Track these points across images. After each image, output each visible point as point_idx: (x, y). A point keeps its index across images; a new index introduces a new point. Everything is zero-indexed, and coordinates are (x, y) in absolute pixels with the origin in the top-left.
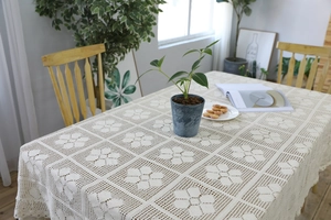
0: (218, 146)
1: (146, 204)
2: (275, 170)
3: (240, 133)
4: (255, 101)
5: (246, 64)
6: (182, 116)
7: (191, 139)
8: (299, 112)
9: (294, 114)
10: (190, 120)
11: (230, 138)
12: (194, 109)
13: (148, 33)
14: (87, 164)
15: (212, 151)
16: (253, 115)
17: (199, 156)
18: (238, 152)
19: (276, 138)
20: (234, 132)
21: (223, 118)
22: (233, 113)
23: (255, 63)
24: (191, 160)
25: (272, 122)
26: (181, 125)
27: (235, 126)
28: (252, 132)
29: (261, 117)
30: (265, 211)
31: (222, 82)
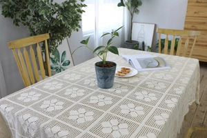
0: (127, 93)
1: (83, 132)
2: (163, 105)
3: (139, 84)
4: (147, 64)
5: (138, 44)
6: (102, 75)
7: (109, 90)
8: (174, 70)
9: (171, 71)
10: (108, 77)
11: (133, 87)
12: (110, 70)
13: (77, 25)
14: (42, 110)
15: (123, 96)
16: (147, 73)
17: (115, 99)
18: (139, 96)
19: (162, 86)
20: (136, 84)
21: (128, 75)
22: (134, 72)
23: (143, 43)
24: (111, 102)
25: (159, 76)
26: (103, 80)
27: (136, 80)
28: (147, 83)
29: (152, 73)
30: (160, 130)
31: (125, 54)
